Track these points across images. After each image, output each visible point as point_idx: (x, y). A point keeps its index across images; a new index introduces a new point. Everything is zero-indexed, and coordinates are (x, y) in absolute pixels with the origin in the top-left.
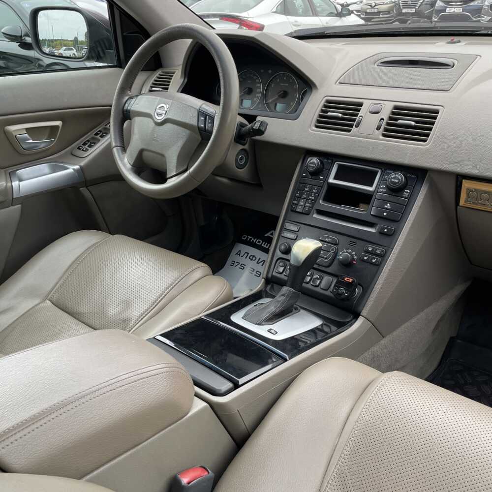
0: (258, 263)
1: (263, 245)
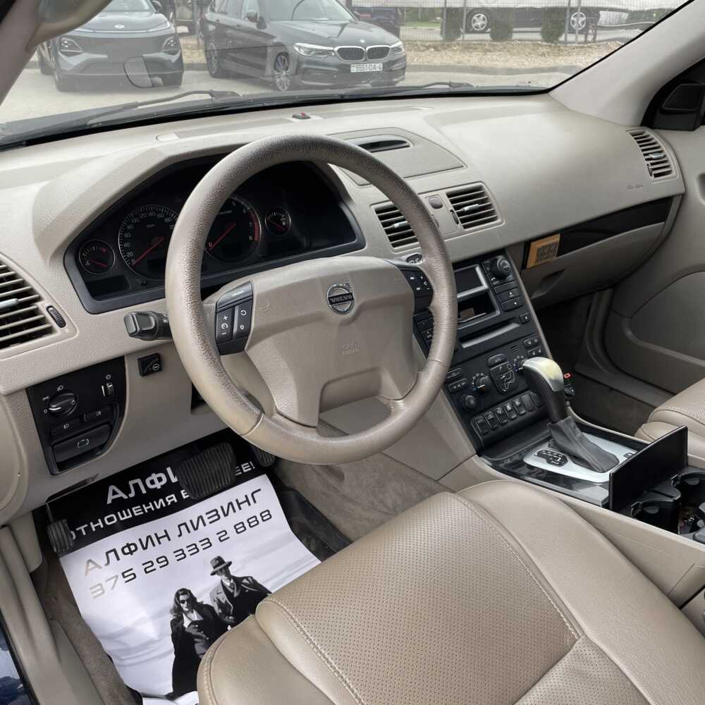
0: (145, 548)
1: (122, 519)
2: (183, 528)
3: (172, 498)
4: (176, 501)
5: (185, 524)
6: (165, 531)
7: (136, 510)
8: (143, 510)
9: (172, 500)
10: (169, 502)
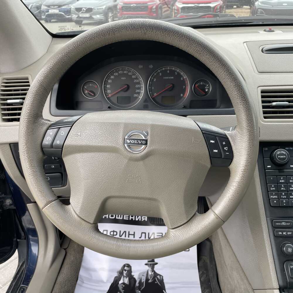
1: (117, 218)
2: (144, 235)
3: (145, 218)
4: (146, 220)
5: (145, 233)
6: (134, 233)
7: (126, 216)
8: (129, 218)
9: (145, 219)
10: (143, 219)
